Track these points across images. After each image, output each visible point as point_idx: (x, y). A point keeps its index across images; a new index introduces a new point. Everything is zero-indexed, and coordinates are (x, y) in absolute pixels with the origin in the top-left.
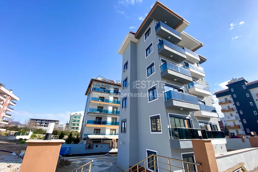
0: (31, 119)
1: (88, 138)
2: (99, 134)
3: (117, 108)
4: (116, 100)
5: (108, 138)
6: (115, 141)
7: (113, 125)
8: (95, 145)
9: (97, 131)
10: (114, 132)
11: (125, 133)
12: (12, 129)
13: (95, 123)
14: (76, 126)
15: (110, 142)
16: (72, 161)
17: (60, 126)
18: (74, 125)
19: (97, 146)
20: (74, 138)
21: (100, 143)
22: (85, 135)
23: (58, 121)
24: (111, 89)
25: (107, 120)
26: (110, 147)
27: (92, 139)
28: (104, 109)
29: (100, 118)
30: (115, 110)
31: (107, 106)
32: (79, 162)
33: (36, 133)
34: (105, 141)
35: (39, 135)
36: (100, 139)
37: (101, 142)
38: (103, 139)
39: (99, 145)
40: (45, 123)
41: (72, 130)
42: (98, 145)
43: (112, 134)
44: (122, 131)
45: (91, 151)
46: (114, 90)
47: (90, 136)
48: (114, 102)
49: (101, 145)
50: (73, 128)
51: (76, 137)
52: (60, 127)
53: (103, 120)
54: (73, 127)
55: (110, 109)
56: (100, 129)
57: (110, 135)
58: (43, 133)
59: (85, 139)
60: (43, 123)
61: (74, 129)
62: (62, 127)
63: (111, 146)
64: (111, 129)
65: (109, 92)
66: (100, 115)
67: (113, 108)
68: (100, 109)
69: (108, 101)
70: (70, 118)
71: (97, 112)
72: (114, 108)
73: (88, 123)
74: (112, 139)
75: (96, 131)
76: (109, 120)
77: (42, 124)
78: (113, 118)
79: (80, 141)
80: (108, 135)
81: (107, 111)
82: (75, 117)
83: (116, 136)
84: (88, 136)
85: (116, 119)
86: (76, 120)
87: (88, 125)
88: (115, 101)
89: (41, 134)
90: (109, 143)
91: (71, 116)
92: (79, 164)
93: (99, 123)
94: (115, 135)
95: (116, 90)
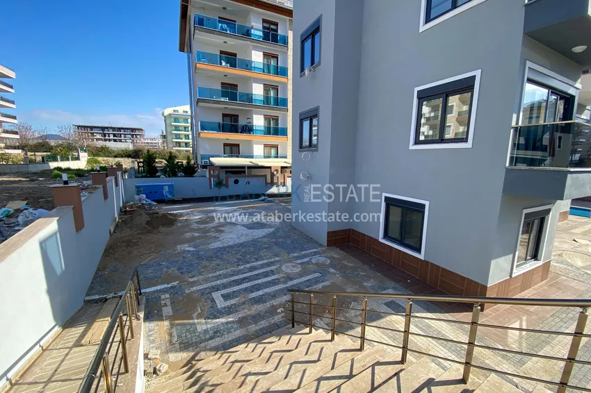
0: (78, 126)
1: (212, 165)
2: (238, 157)
3: (276, 88)
4: (273, 62)
5: (260, 164)
6: (277, 171)
7: (270, 134)
8: (231, 180)
9: (233, 149)
10: (273, 151)
11: (313, 151)
12: (37, 148)
13: (223, 128)
14: (184, 140)
15: (267, 172)
16: (181, 215)
17: (149, 141)
18: (178, 136)
19: (236, 182)
20: (182, 165)
21: (243, 174)
22: (203, 157)
23: (141, 130)
24: (253, 24)
25: (252, 122)
26: (266, 183)
27: (222, 167)
28: (240, 90)
29: (235, 118)
30: (272, 95)
31: (248, 81)
32: (197, 217)
33: (98, 155)
34: (255, 172)
35: (105, 158)
36: (243, 167)
37: (244, 172)
38: (250, 167)
39: (242, 181)
40: (114, 135)
41: (176, 148)
42: (239, 179)
43: (269, 157)
44: (301, 146)
45: (224, 192)
46: (264, 27)
47: (218, 161)
48: (267, 69)
49: (247, 180)
50: (179, 144)
51: (185, 162)
52: (152, 143)
53: (242, 122)
54: (176, 142)
55: (258, 90)
56: (238, 145)
57: (265, 157)
58: (114, 154)
59: (204, 167)
60: (109, 134)
61: (180, 146)
62: (155, 143)
63: (269, 180)
64: (265, 146)
65: (247, 34)
66: (233, 108)
67: (264, 90)
68: (230, 90)
69: (247, 65)
70: (165, 121)
71: (222, 99)
72: (267, 87)
73: (203, 128)
74: (270, 167)
75: (228, 148)
76: (258, 121)
77: (107, 138)
78: (267, 118)
79: (196, 171)
80: (259, 157)
81: (249, 98)
82: (176, 120)
83: (279, 159)
84: (211, 159)
85: (276, 119)
86: (179, 126)
87: (207, 134)
88: (269, 66)
89: (109, 157)
90: (265, 176)
91: (165, 117)
92: (197, 223)
93: (234, 129)
94: (277, 157)
95: (268, 29)
